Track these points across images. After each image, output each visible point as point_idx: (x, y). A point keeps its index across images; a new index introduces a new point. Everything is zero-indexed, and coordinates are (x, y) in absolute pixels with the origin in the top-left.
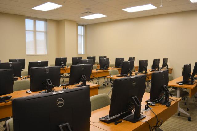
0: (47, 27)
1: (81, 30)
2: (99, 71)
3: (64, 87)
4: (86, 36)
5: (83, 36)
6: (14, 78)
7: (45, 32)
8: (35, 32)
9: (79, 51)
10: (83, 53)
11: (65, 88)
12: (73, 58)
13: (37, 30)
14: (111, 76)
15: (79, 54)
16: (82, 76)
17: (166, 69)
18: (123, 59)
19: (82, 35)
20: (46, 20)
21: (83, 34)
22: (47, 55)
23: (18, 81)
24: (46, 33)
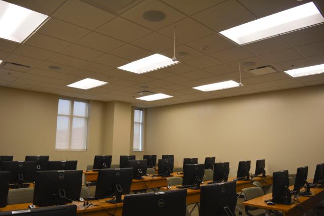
0: (89, 111)
1: (139, 116)
2: (156, 178)
3: (86, 201)
4: (145, 124)
5: (142, 124)
6: (24, 184)
7: (85, 118)
8: (71, 117)
9: (135, 147)
10: (140, 150)
11: (87, 204)
12: (121, 157)
13: (75, 114)
14: (168, 187)
15: (134, 150)
16: (116, 185)
17: (261, 177)
18: (195, 160)
19: (139, 123)
20: (87, 101)
21: (141, 122)
22: (87, 150)
23: (28, 188)
24: (88, 119)
